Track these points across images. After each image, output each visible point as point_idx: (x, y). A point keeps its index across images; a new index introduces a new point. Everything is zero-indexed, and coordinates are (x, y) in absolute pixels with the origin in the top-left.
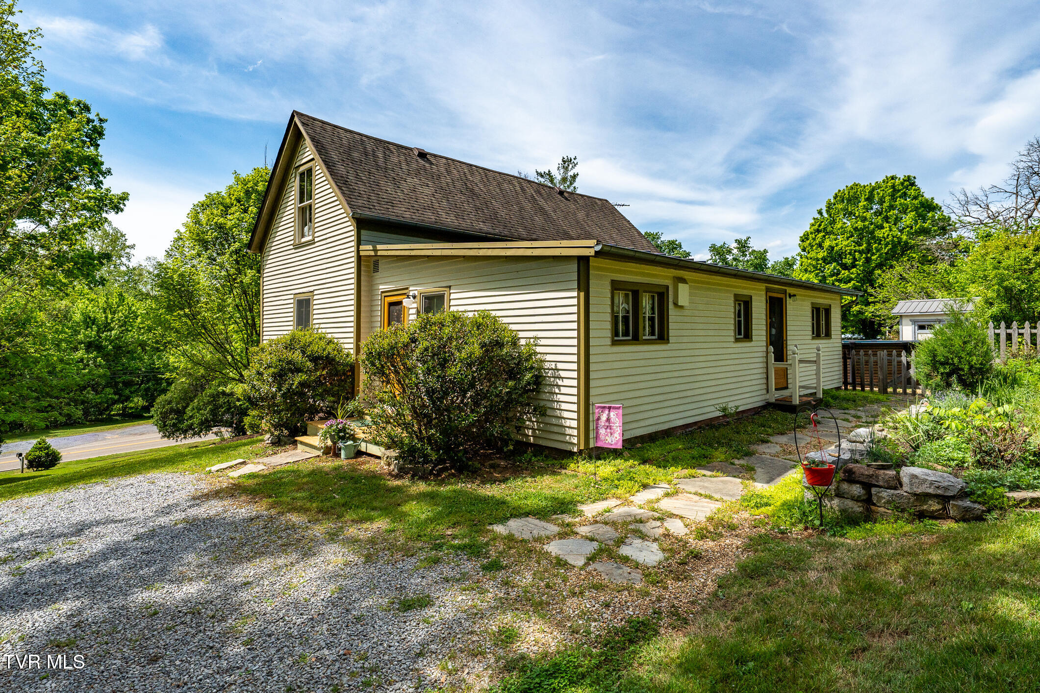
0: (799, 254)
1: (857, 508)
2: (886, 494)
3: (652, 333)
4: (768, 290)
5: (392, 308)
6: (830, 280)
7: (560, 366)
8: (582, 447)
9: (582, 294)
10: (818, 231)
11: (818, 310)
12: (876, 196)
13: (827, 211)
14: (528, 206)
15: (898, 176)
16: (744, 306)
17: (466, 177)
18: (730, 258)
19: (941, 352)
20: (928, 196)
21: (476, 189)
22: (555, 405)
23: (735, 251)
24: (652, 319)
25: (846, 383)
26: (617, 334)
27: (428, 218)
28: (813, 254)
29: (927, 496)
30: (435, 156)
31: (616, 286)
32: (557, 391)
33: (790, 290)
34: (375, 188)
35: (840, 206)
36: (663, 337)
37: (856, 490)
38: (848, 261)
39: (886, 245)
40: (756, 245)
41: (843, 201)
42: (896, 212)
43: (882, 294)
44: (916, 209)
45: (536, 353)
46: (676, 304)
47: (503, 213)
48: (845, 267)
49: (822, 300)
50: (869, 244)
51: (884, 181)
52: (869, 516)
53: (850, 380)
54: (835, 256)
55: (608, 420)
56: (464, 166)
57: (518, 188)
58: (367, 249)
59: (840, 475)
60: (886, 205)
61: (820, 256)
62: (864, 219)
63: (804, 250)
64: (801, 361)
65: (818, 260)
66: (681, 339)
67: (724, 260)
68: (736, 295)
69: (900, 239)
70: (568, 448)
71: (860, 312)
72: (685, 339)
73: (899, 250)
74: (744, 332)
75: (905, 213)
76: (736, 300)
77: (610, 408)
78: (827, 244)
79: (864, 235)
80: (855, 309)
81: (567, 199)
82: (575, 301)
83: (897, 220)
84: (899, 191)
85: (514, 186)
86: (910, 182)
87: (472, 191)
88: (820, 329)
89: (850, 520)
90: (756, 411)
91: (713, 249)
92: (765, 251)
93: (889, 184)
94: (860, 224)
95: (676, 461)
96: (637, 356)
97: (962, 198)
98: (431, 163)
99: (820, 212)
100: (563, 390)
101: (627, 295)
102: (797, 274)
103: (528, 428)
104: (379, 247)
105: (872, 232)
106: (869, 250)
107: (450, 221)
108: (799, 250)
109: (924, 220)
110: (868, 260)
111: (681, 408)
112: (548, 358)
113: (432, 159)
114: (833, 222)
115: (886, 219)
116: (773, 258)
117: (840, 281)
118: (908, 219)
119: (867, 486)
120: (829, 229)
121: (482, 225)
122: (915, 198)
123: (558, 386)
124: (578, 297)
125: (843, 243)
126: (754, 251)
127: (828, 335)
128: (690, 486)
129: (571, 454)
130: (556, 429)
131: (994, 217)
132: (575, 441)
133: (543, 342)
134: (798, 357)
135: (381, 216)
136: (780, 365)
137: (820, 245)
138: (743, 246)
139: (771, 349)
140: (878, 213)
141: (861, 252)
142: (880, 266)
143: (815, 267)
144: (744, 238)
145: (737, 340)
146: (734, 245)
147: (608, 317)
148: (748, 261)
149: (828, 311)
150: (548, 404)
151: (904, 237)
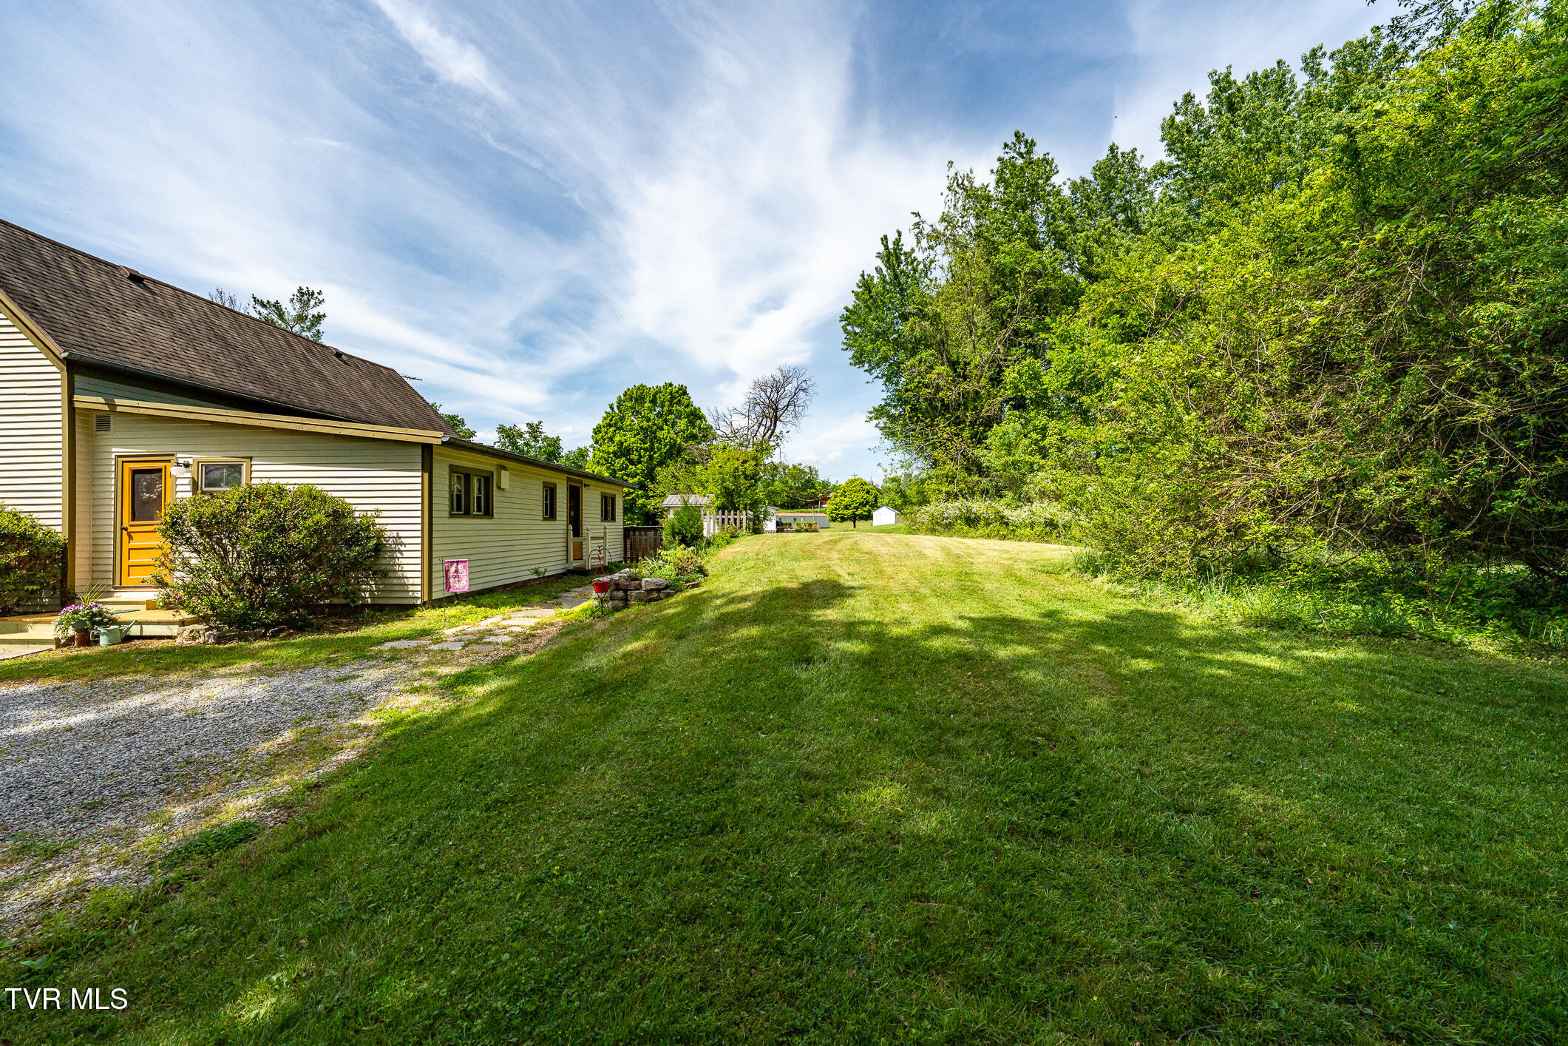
0: (592, 446)
1: (620, 604)
2: (634, 593)
3: (479, 510)
4: (568, 479)
5: (136, 476)
6: (619, 474)
7: (401, 534)
8: (426, 599)
9: (426, 475)
10: (610, 425)
11: (606, 498)
12: (658, 399)
13: (618, 407)
14: (302, 368)
15: (674, 384)
16: (550, 492)
17: (208, 318)
18: (521, 442)
19: (677, 525)
20: (696, 405)
21: (229, 337)
22: (397, 568)
23: (527, 436)
24: (479, 498)
25: (625, 558)
26: (452, 509)
27: (176, 370)
28: (604, 448)
29: (652, 590)
30: (154, 282)
31: (453, 469)
32: (399, 555)
33: (586, 481)
34: (85, 320)
35: (629, 404)
36: (488, 513)
37: (621, 594)
38: (635, 457)
39: (665, 445)
40: (549, 430)
41: (631, 400)
42: (673, 416)
43: (660, 489)
44: (688, 417)
45: (374, 524)
46: (499, 487)
47: (272, 373)
48: (632, 462)
49: (610, 490)
50: (652, 443)
51: (664, 387)
52: (626, 606)
53: (629, 555)
54: (624, 452)
55: (456, 571)
56: (201, 303)
57: (282, 342)
58: (82, 401)
59: (613, 587)
60: (666, 409)
61: (611, 449)
62: (648, 420)
63: (596, 442)
64: (593, 538)
65: (609, 453)
66: (502, 516)
67: (514, 444)
68: (544, 483)
69: (675, 441)
70: (411, 602)
71: (644, 506)
72: (505, 516)
73: (675, 451)
74: (550, 513)
75: (680, 419)
76: (544, 487)
77: (458, 562)
78: (617, 439)
79: (648, 434)
80: (640, 502)
81: (346, 363)
82: (419, 480)
83: (674, 424)
84: (675, 398)
85: (277, 339)
86: (683, 391)
87: (223, 339)
88: (608, 515)
89: (617, 609)
90: (558, 577)
91: (502, 429)
92: (558, 439)
93: (668, 391)
94: (645, 424)
95: (504, 604)
96: (468, 527)
97: (715, 414)
98: (152, 292)
99: (611, 407)
100: (406, 554)
101: (459, 478)
102: (590, 468)
103: (364, 591)
104: (117, 401)
105: (655, 433)
106: (652, 448)
107: (207, 376)
108: (592, 442)
109: (694, 426)
110: (651, 457)
111: (502, 571)
112: (389, 527)
113: (151, 286)
114: (622, 419)
115: (666, 421)
116: (567, 447)
117: (628, 475)
118: (682, 424)
119: (625, 591)
120: (619, 424)
121: (251, 387)
122: (687, 406)
123: (400, 551)
124: (423, 477)
125: (631, 440)
126: (546, 438)
127: (613, 519)
128: (520, 614)
129: (414, 606)
130: (397, 588)
131: (734, 432)
132: (419, 595)
133: (384, 514)
134: (590, 535)
135: (109, 360)
136: (577, 539)
137: (611, 439)
138: (534, 430)
139: (571, 527)
140: (660, 415)
141: (646, 450)
142: (661, 463)
143: (607, 460)
144: (536, 422)
145: (545, 519)
146: (524, 428)
147: (447, 495)
148: (540, 448)
149: (613, 499)
150: (390, 568)
151: (679, 440)
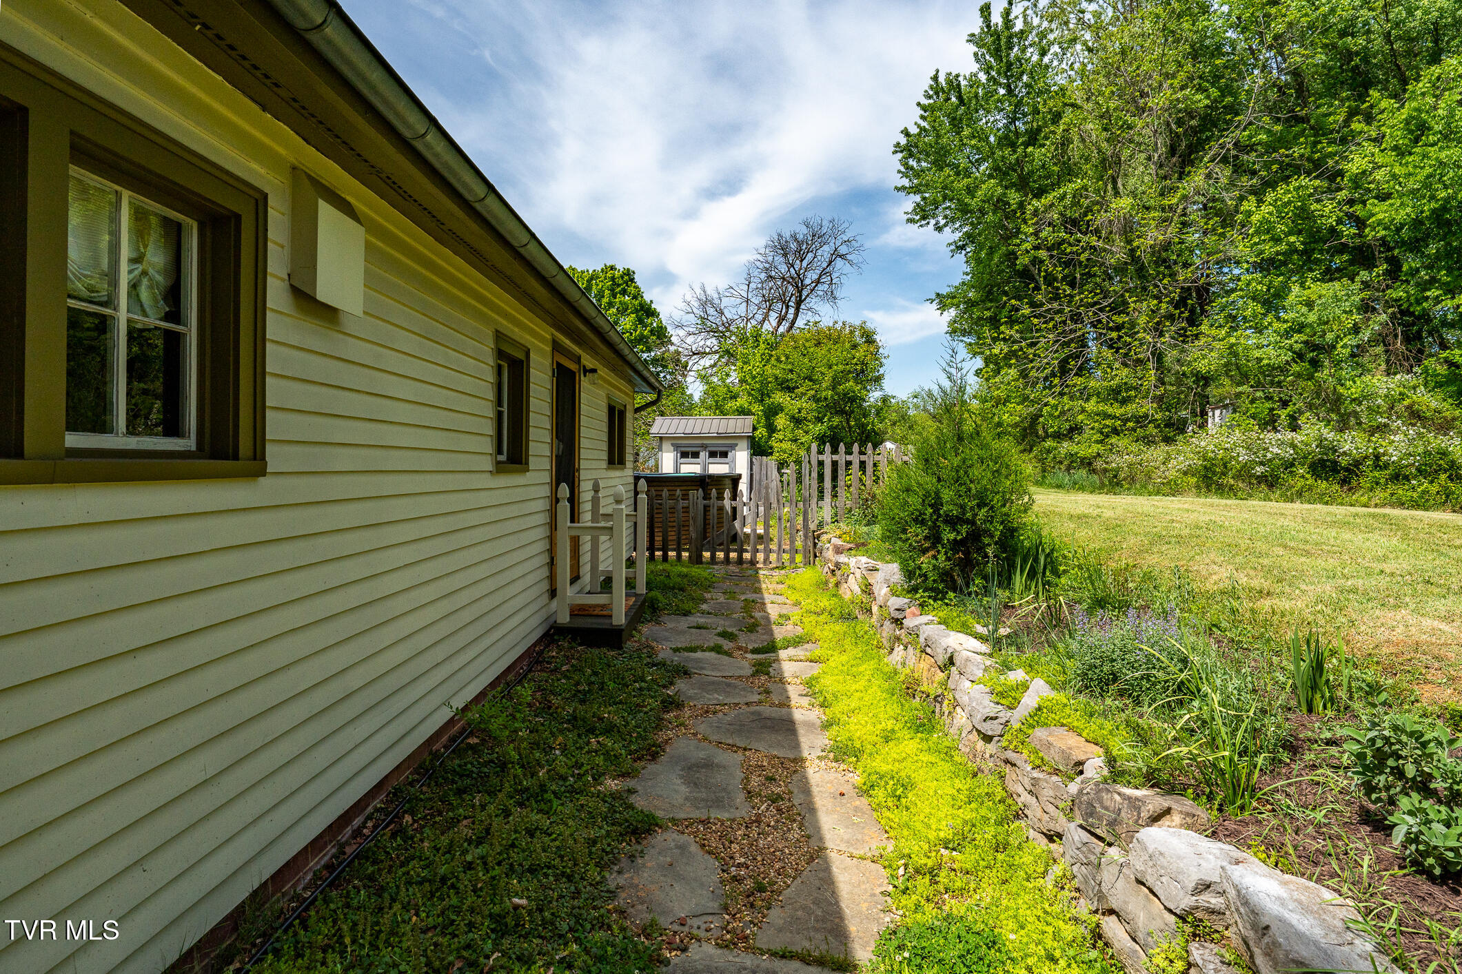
4: (555, 346)
11: (612, 410)
12: (594, 287)
15: (618, 267)
20: (646, 297)
33: (587, 357)
42: (615, 311)
44: (636, 311)
49: (619, 391)
51: (602, 270)
68: (498, 336)
74: (508, 445)
75: (625, 314)
76: (497, 349)
84: (619, 285)
86: (629, 277)
93: (609, 275)
109: (643, 326)
118: (627, 322)
127: (621, 461)
145: (498, 467)
149: (623, 415)
